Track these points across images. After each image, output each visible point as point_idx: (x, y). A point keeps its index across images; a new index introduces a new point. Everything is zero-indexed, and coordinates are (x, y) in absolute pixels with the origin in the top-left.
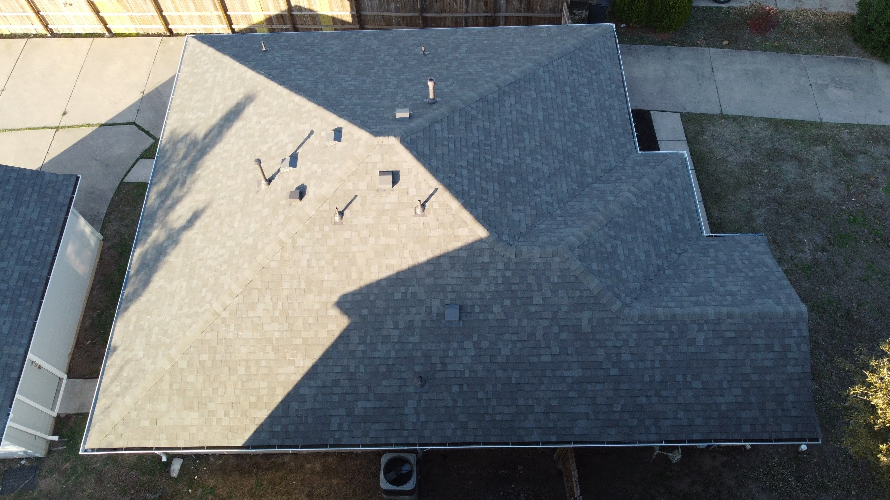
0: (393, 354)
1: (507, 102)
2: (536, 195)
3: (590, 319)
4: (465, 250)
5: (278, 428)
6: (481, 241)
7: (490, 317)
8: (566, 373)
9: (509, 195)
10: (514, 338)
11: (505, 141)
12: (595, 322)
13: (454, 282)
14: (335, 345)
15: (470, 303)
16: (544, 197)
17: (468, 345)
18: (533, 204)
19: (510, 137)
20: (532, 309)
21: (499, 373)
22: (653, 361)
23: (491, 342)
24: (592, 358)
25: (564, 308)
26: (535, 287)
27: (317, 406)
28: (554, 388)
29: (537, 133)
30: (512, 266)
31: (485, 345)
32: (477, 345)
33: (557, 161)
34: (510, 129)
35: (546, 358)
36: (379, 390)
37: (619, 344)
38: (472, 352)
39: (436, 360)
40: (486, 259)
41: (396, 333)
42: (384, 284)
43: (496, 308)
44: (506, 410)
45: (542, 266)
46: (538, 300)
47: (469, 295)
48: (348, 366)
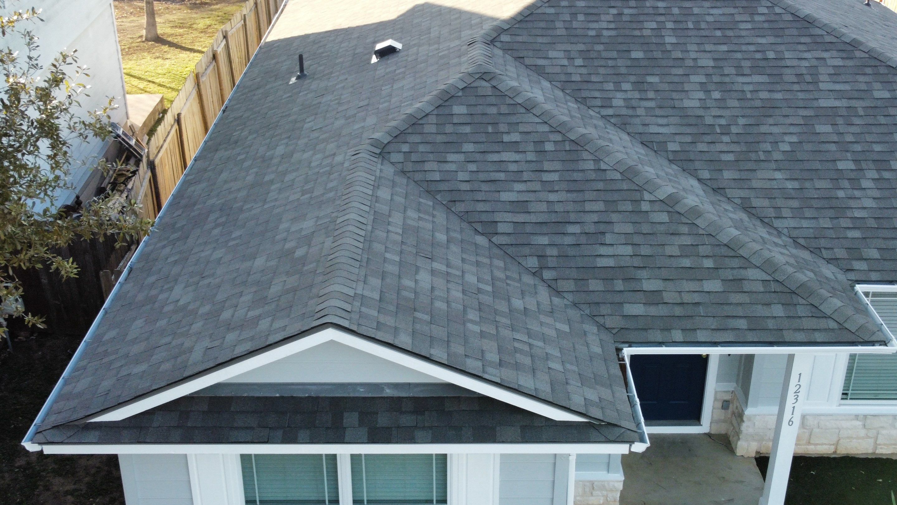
1: (825, 55)
2: (617, 84)
9: (600, 47)
11: (724, 48)
16: (619, 95)
18: (594, 78)
19: (739, 55)
29: (779, 96)
33: (723, 122)
34: (758, 56)
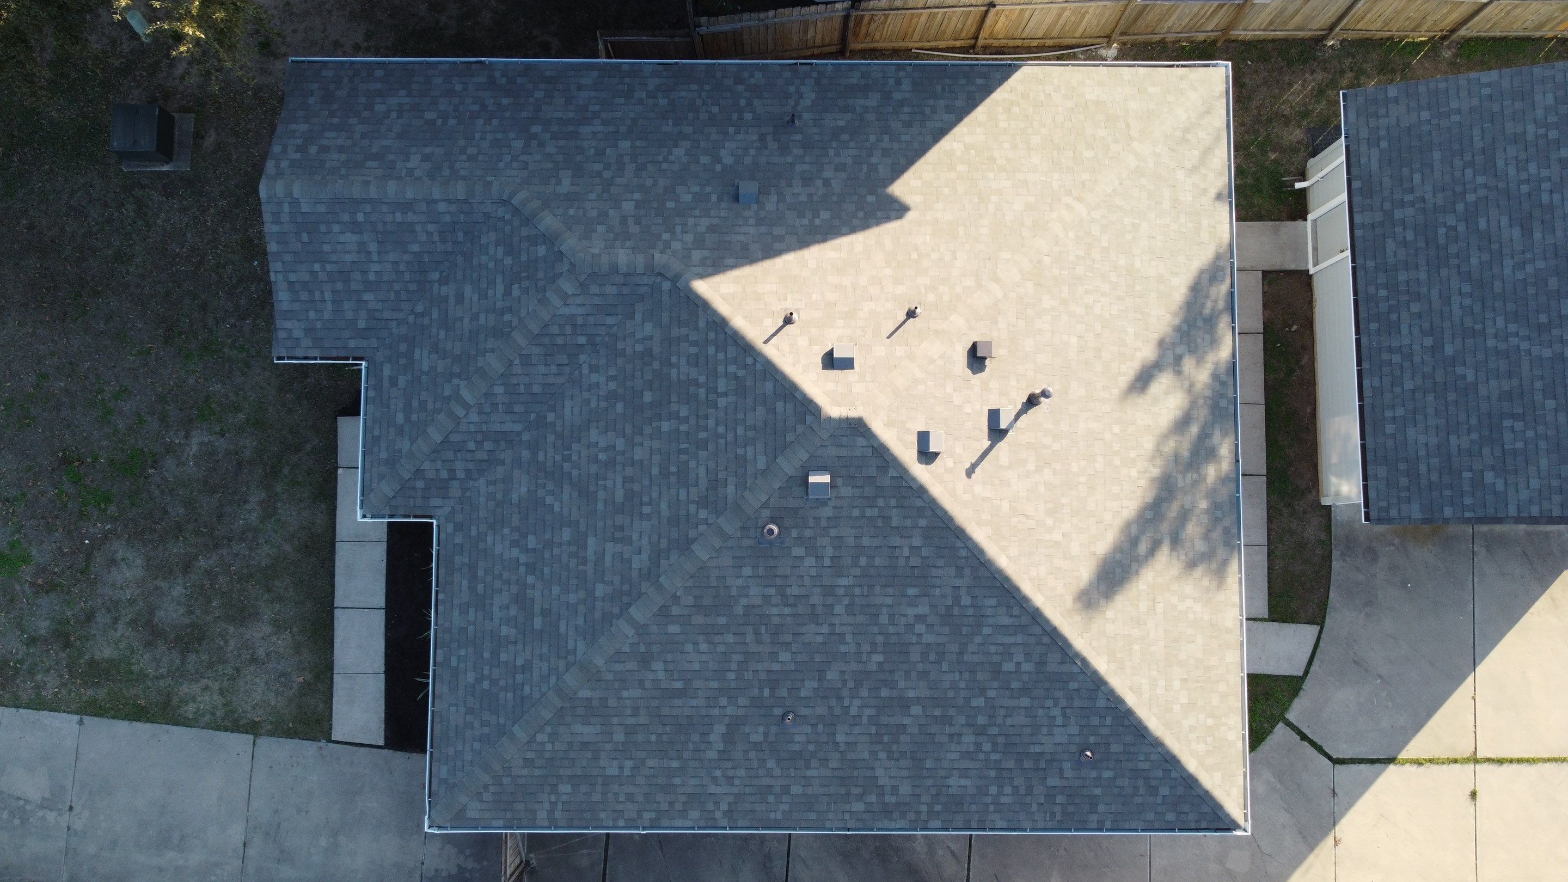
0: (831, 152)
3: (559, 183)
4: (727, 266)
5: (979, 81)
6: (702, 276)
7: (696, 189)
8: (601, 128)
10: (664, 166)
12: (553, 181)
13: (744, 229)
14: (910, 162)
15: (723, 205)
17: (728, 160)
18: (620, 361)
20: (637, 196)
21: (688, 130)
22: (482, 138)
23: (697, 162)
24: (562, 143)
25: (592, 196)
26: (631, 221)
27: (931, 102)
28: (619, 115)
30: (660, 245)
31: (705, 159)
32: (717, 159)
35: (625, 145)
36: (849, 116)
37: (524, 157)
38: (723, 152)
39: (773, 145)
40: (697, 255)
41: (826, 174)
42: (844, 230)
43: (687, 198)
44: (683, 94)
45: (618, 244)
46: (628, 206)
47: (723, 214)
48: (891, 141)
